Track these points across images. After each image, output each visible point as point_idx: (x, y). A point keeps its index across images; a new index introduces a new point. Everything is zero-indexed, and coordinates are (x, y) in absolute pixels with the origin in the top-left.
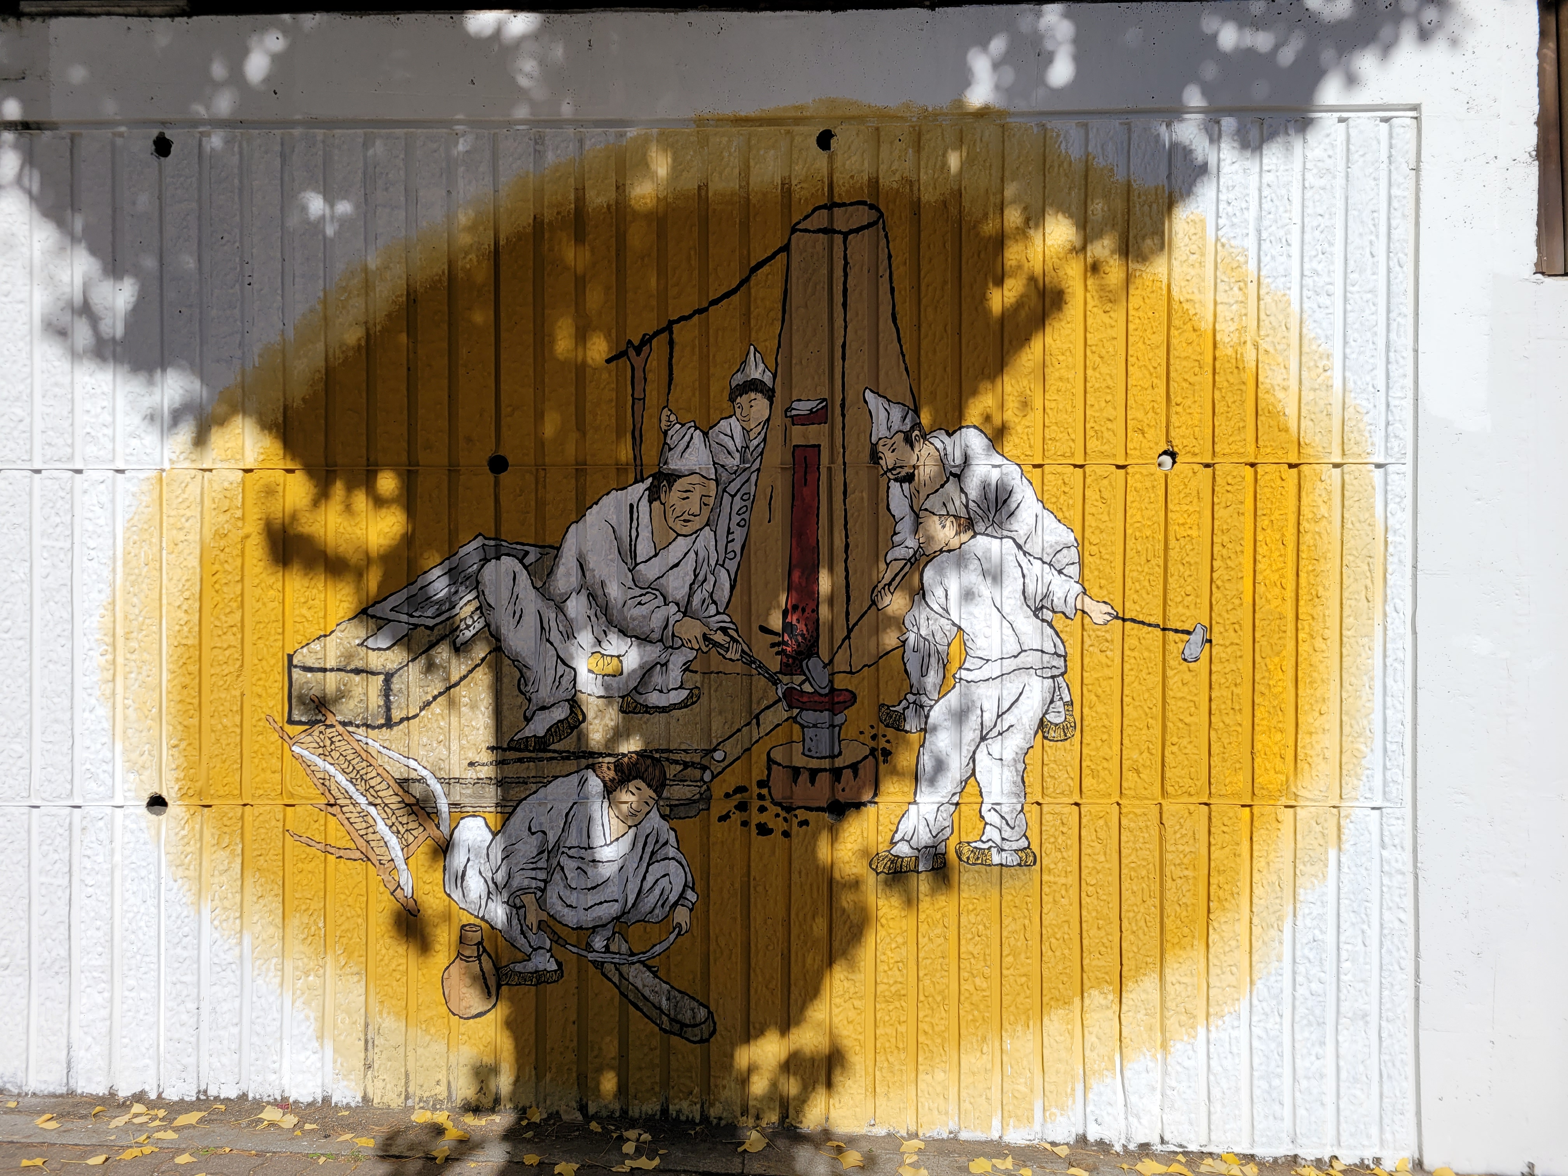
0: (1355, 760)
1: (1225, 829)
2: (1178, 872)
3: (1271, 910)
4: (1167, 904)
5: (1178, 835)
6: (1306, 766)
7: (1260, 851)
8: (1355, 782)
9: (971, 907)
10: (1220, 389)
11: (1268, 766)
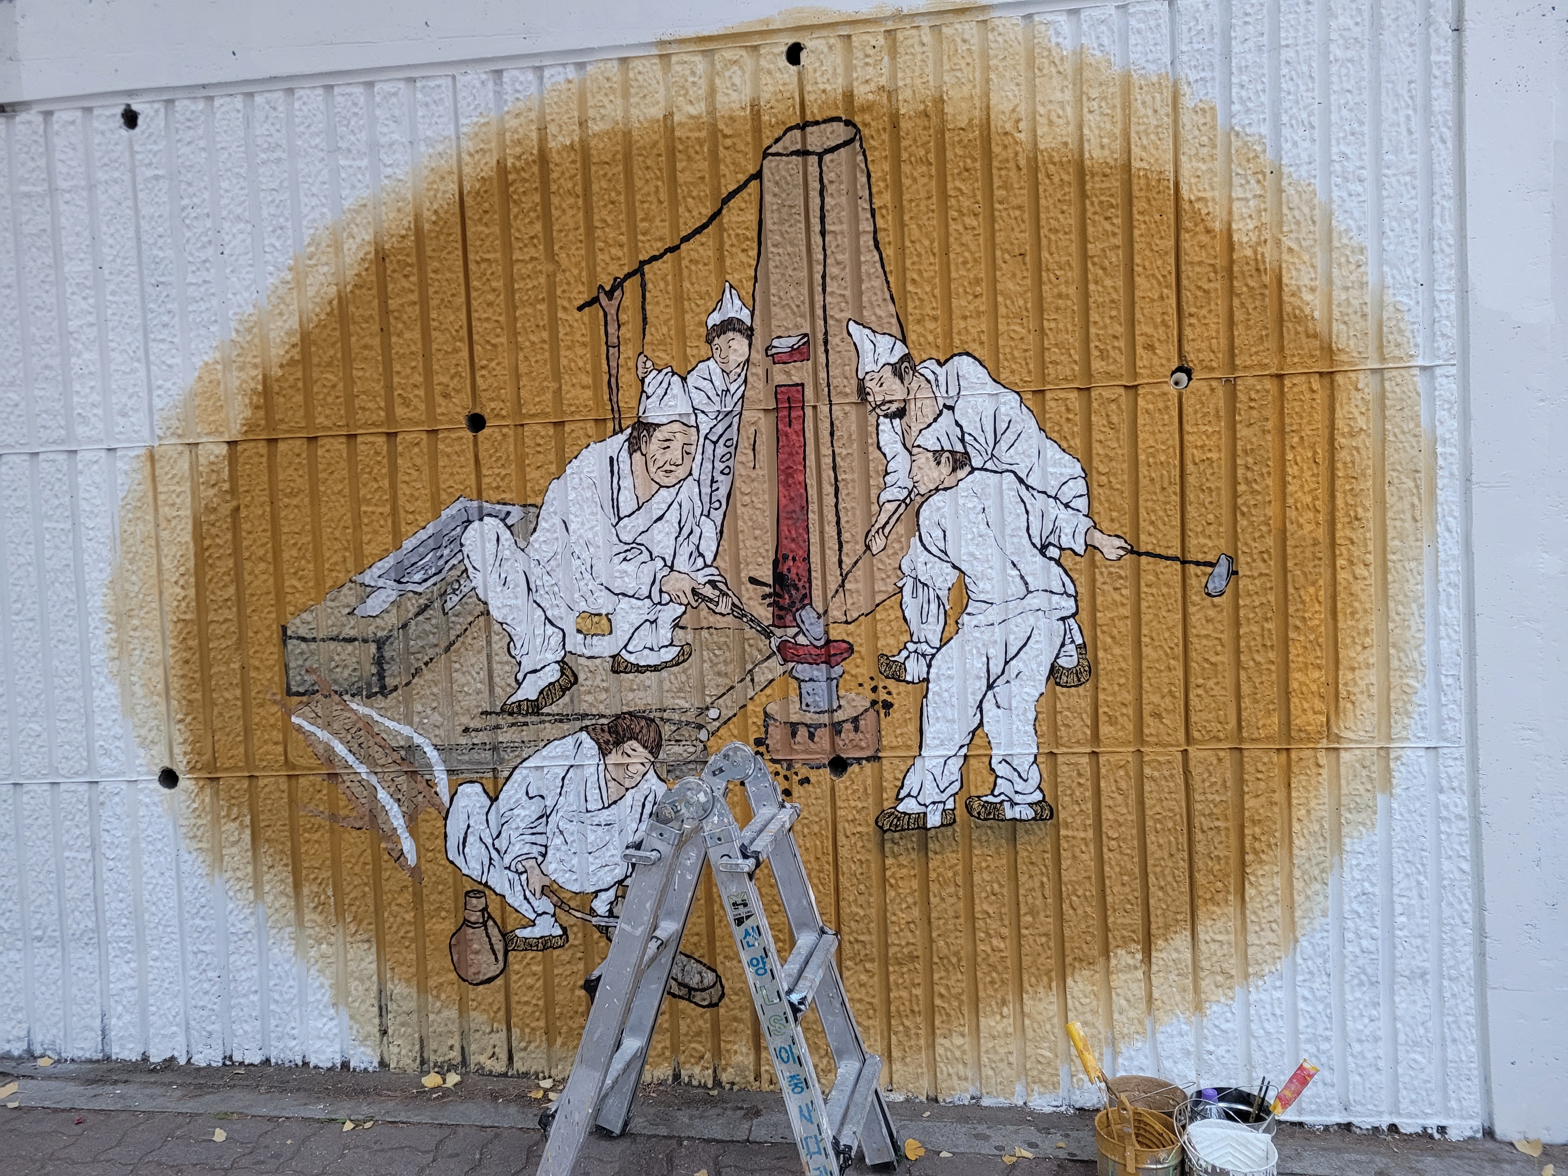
0: (1405, 698)
1: (1260, 776)
2: (1206, 823)
3: (1314, 862)
4: (1196, 858)
5: (1207, 784)
6: (1349, 705)
7: (1298, 798)
8: (1406, 721)
9: (984, 864)
10: (1239, 295)
11: (1306, 705)
